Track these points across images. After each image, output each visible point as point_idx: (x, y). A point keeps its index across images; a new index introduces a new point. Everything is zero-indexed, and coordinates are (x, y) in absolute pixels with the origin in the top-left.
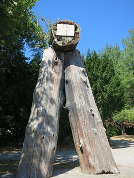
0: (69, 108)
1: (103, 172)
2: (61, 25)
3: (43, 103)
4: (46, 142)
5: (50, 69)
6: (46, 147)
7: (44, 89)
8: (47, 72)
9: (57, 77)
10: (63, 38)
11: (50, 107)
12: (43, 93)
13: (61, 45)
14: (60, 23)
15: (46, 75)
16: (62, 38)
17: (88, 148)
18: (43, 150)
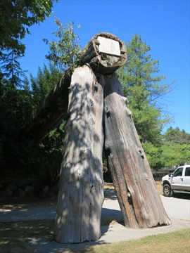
0: (111, 148)
1: (159, 225)
2: (102, 38)
3: (86, 140)
4: (96, 192)
5: (90, 96)
6: (97, 199)
7: (86, 123)
8: (86, 99)
9: (99, 107)
10: (108, 56)
11: (94, 146)
12: (84, 128)
13: (106, 65)
14: (101, 36)
15: (86, 104)
16: (106, 57)
17: (141, 198)
18: (93, 203)
